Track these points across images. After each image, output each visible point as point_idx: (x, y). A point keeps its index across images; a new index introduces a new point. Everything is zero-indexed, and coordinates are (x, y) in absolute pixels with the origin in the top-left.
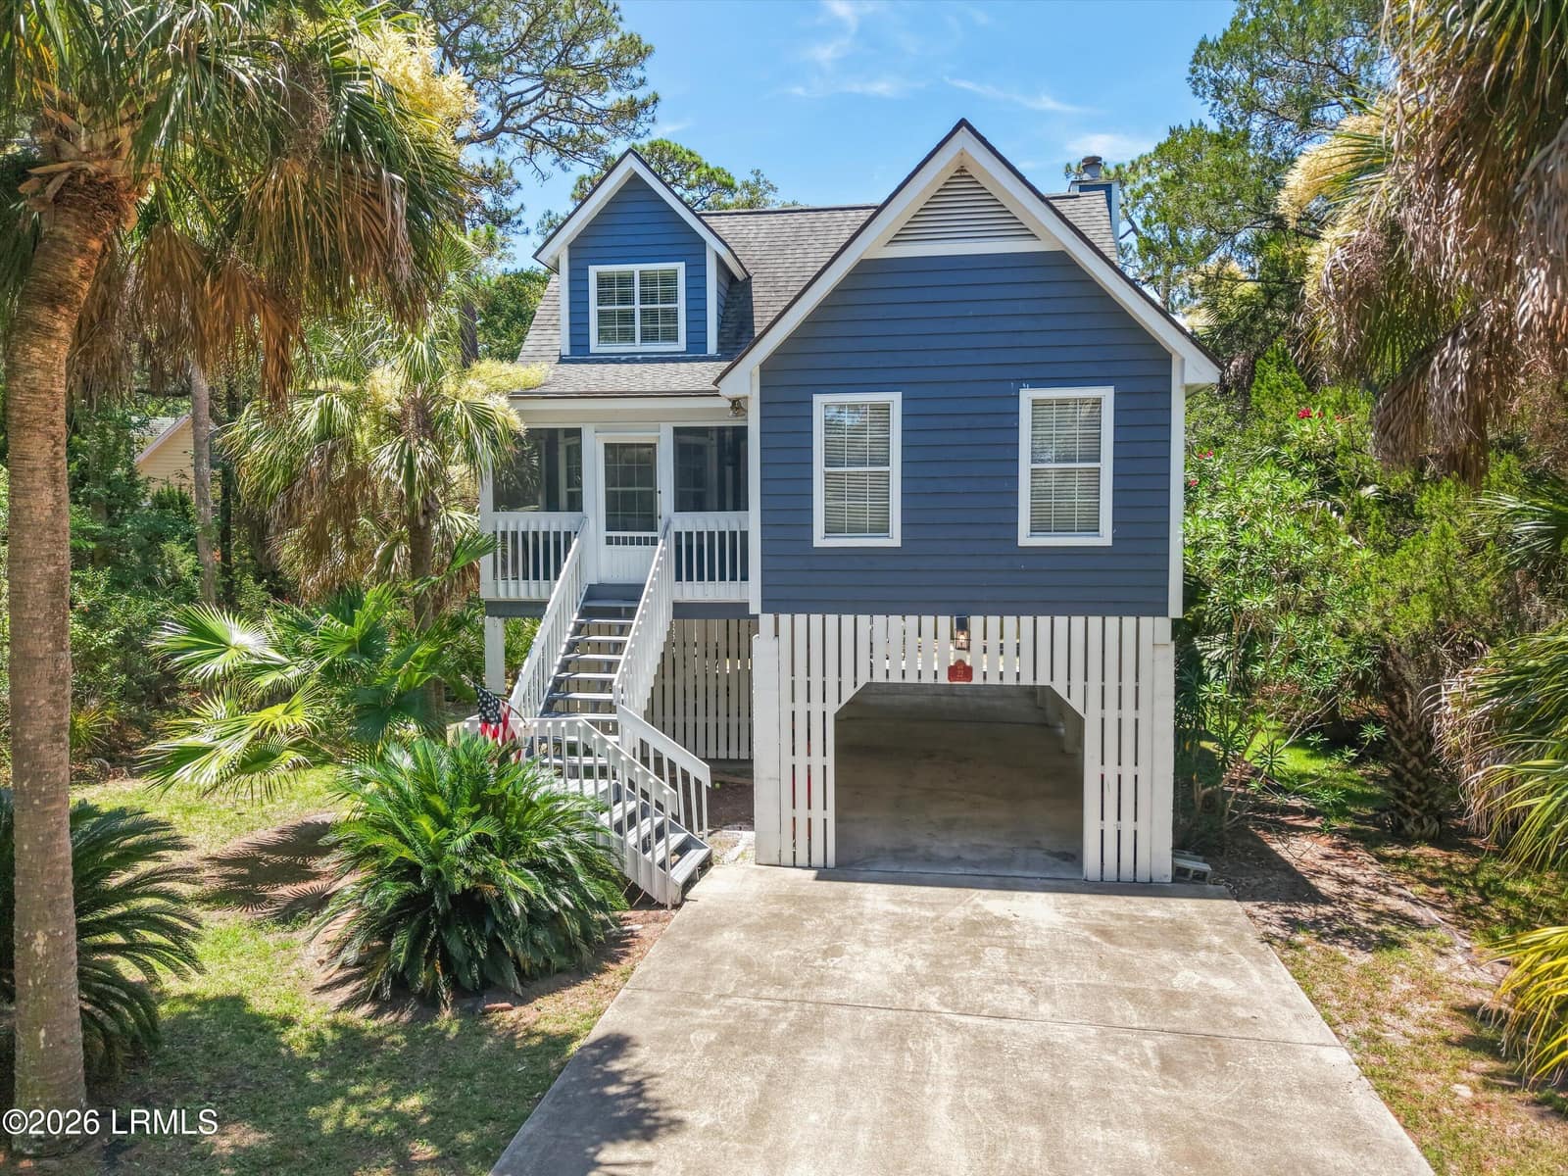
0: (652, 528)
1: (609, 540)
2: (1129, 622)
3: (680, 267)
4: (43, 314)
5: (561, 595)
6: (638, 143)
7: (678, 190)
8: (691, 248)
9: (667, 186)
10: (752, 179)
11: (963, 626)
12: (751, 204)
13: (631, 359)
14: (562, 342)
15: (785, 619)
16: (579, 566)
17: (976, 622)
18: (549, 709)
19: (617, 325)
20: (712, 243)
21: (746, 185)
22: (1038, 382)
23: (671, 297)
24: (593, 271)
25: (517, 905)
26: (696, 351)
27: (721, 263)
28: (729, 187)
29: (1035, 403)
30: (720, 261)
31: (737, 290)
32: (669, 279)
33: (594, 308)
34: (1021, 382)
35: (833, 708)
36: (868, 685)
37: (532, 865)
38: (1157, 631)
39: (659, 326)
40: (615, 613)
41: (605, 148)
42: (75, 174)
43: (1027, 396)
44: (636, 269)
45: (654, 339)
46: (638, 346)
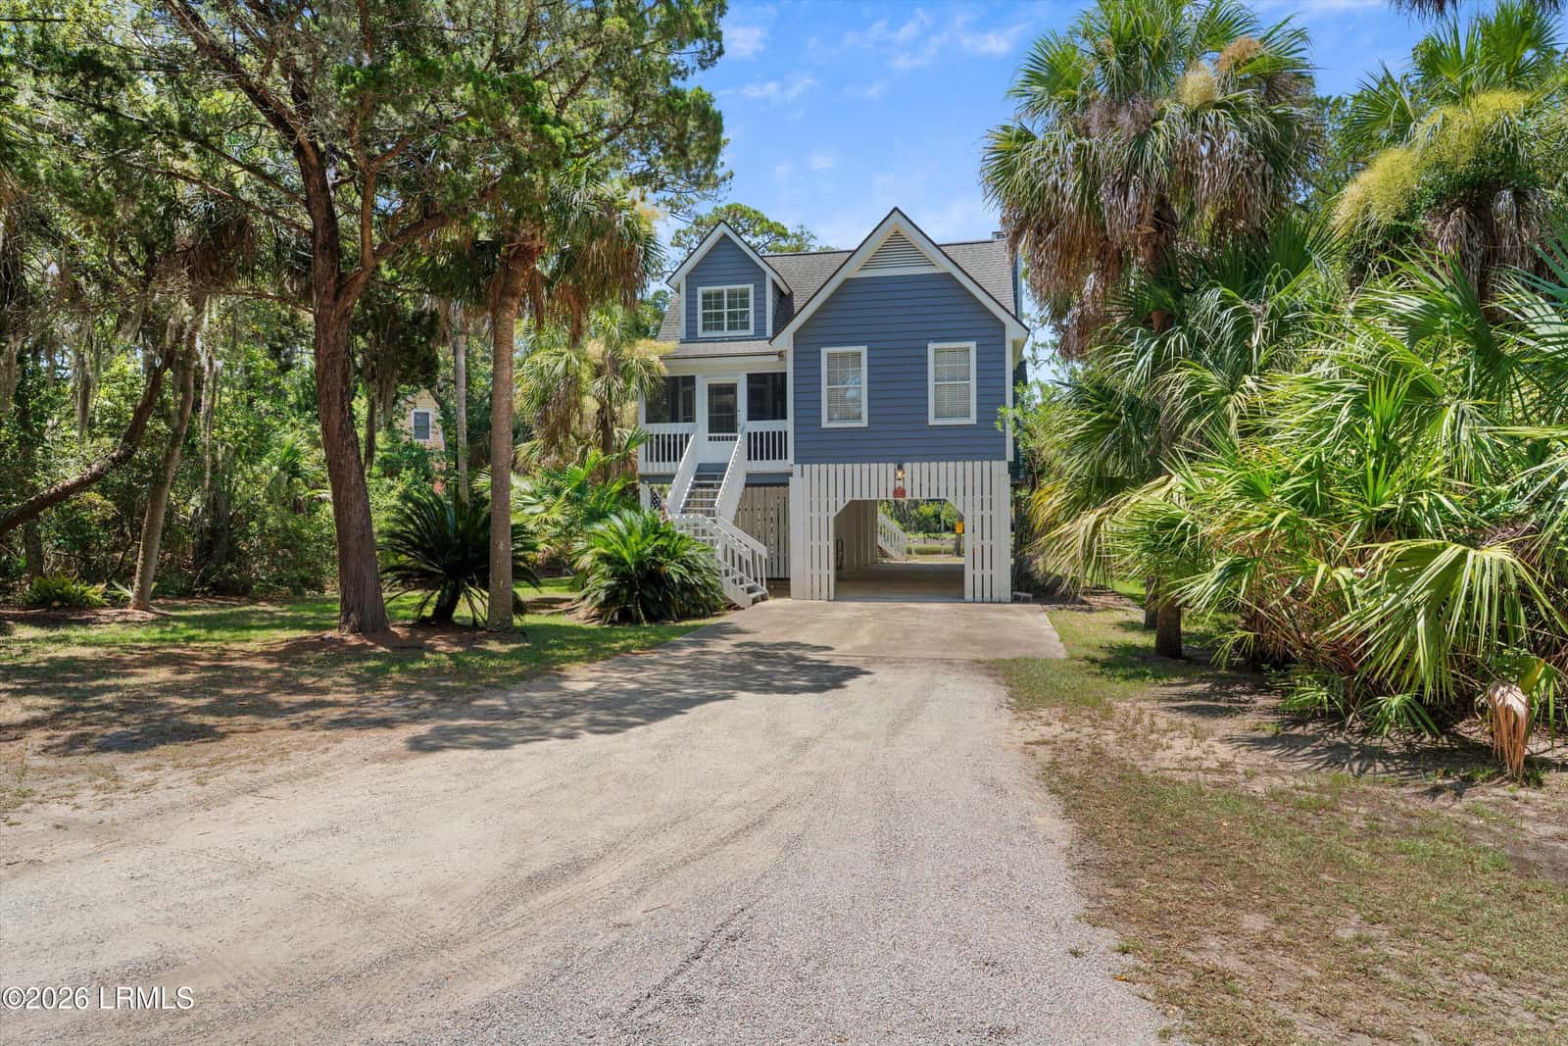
0: (735, 431)
1: (710, 439)
2: (986, 464)
3: (751, 287)
4: (509, 300)
5: (684, 469)
6: (719, 206)
7: (747, 238)
8: (757, 276)
9: (739, 235)
10: (799, 232)
11: (900, 468)
12: (798, 248)
13: (722, 340)
14: (682, 332)
15: (806, 467)
16: (693, 452)
17: (907, 466)
18: (684, 512)
19: (713, 322)
20: (770, 274)
21: (795, 235)
22: (937, 340)
23: (745, 304)
24: (701, 290)
25: (676, 578)
26: (760, 333)
27: (775, 285)
28: (784, 235)
29: (936, 351)
30: (775, 284)
31: (784, 299)
32: (745, 294)
33: (700, 311)
34: (929, 340)
35: (833, 514)
36: (851, 502)
37: (681, 563)
38: (1001, 468)
39: (738, 321)
40: (715, 478)
41: (695, 209)
42: (520, 246)
43: (932, 347)
44: (725, 288)
45: (736, 329)
46: (726, 333)
